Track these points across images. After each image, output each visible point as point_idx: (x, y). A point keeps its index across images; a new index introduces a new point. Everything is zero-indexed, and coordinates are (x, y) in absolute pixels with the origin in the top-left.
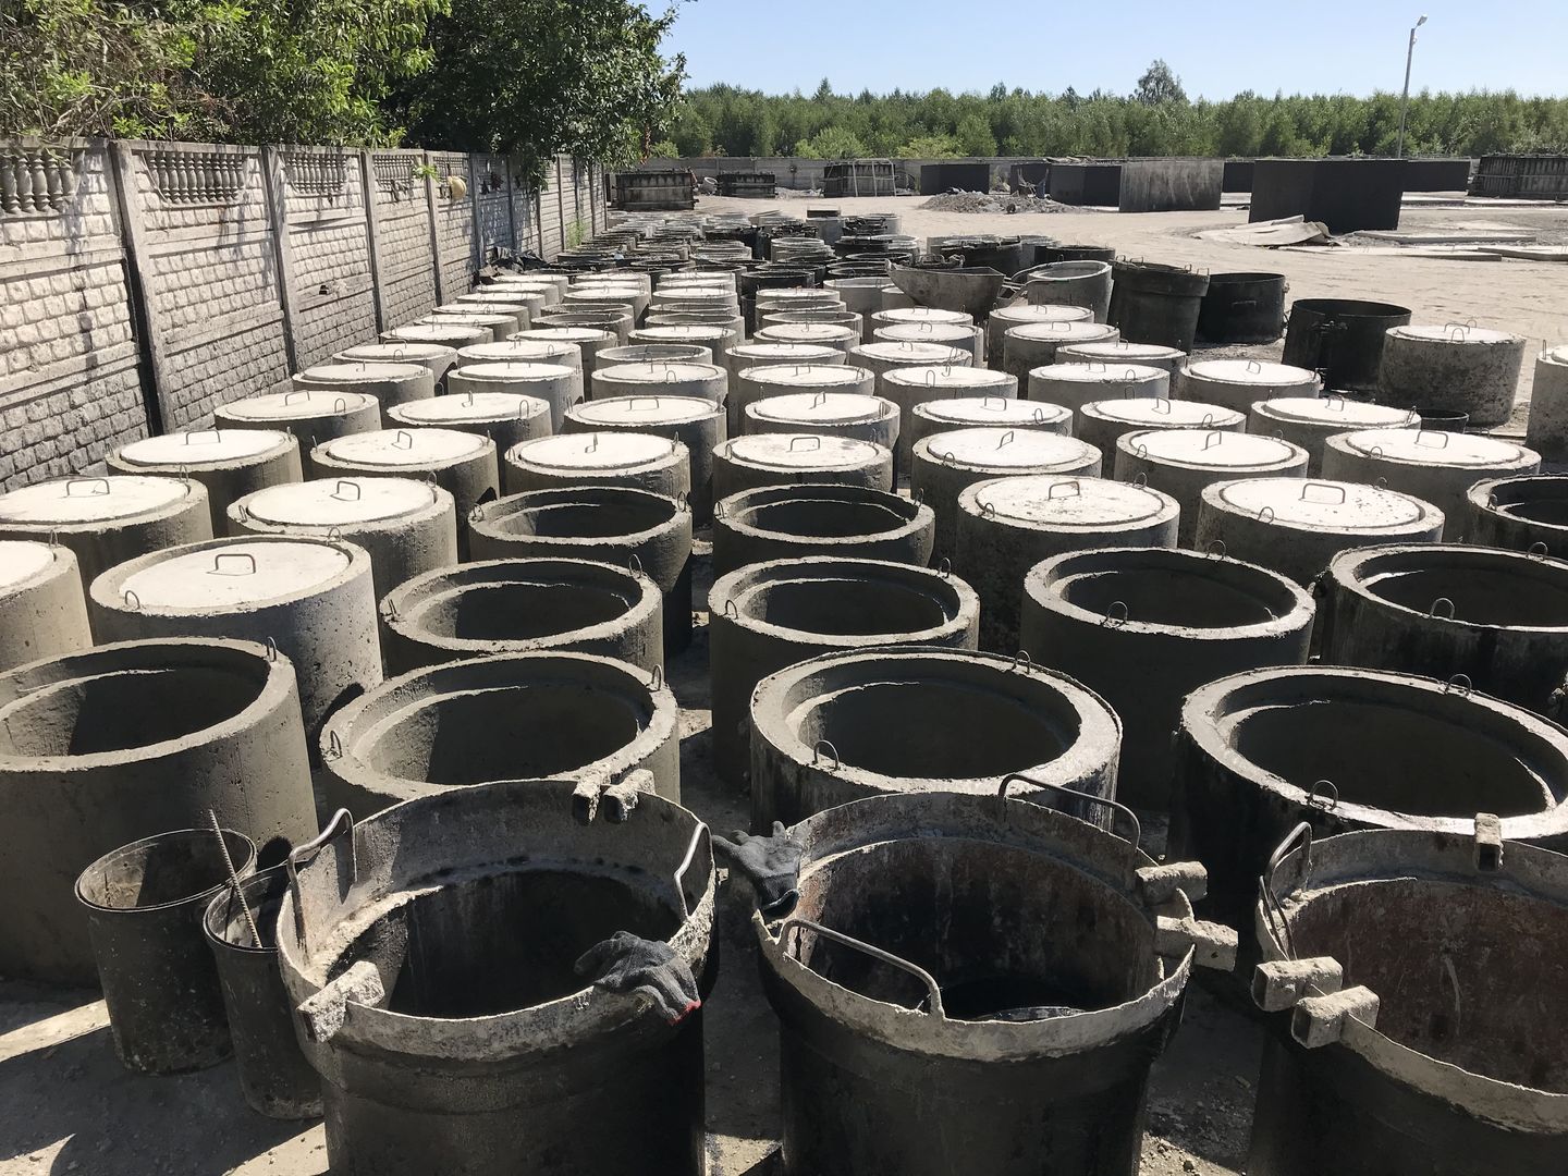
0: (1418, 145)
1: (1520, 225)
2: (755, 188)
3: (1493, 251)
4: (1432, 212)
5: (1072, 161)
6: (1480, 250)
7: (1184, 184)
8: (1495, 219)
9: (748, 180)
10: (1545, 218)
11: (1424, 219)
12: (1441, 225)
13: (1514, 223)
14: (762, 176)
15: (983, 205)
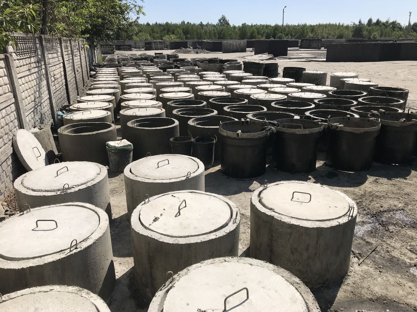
0: (286, 36)
1: (312, 55)
2: (126, 48)
3: (309, 60)
4: (293, 52)
5: (207, 41)
6: (306, 60)
7: (238, 46)
8: (307, 53)
9: (124, 46)
10: (317, 53)
11: (292, 54)
12: (296, 55)
13: (311, 54)
14: (128, 45)
15: (190, 52)
